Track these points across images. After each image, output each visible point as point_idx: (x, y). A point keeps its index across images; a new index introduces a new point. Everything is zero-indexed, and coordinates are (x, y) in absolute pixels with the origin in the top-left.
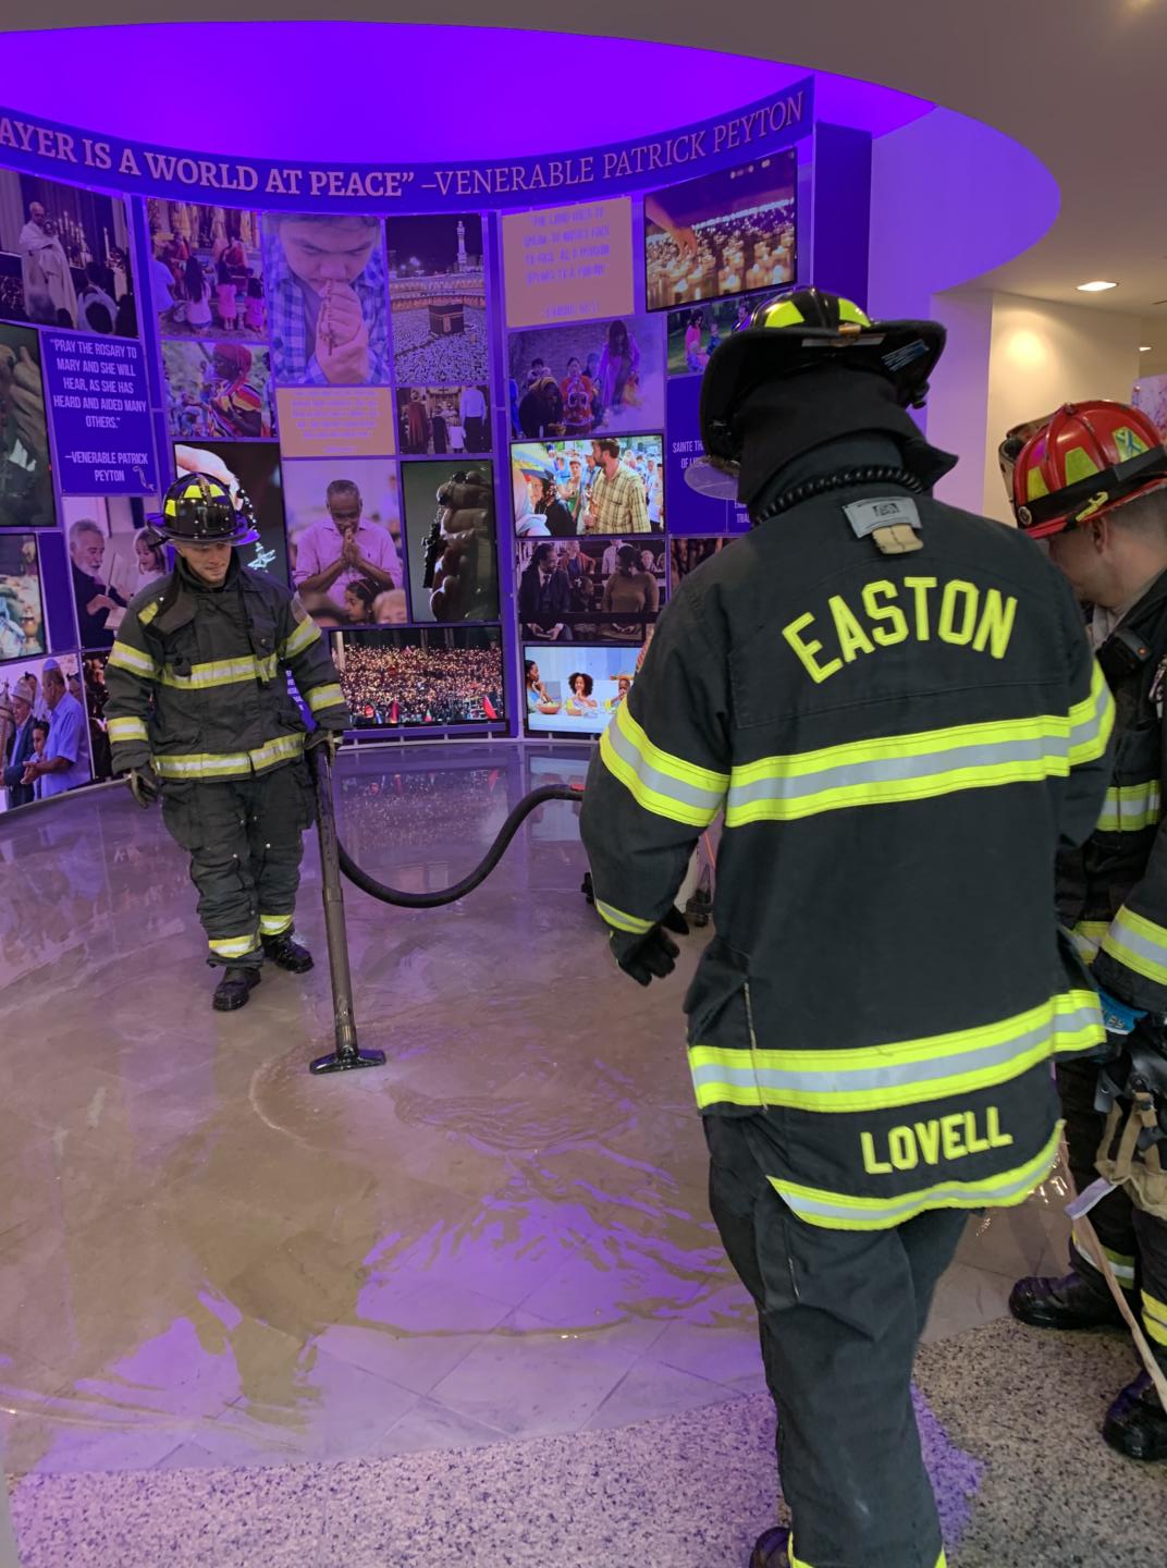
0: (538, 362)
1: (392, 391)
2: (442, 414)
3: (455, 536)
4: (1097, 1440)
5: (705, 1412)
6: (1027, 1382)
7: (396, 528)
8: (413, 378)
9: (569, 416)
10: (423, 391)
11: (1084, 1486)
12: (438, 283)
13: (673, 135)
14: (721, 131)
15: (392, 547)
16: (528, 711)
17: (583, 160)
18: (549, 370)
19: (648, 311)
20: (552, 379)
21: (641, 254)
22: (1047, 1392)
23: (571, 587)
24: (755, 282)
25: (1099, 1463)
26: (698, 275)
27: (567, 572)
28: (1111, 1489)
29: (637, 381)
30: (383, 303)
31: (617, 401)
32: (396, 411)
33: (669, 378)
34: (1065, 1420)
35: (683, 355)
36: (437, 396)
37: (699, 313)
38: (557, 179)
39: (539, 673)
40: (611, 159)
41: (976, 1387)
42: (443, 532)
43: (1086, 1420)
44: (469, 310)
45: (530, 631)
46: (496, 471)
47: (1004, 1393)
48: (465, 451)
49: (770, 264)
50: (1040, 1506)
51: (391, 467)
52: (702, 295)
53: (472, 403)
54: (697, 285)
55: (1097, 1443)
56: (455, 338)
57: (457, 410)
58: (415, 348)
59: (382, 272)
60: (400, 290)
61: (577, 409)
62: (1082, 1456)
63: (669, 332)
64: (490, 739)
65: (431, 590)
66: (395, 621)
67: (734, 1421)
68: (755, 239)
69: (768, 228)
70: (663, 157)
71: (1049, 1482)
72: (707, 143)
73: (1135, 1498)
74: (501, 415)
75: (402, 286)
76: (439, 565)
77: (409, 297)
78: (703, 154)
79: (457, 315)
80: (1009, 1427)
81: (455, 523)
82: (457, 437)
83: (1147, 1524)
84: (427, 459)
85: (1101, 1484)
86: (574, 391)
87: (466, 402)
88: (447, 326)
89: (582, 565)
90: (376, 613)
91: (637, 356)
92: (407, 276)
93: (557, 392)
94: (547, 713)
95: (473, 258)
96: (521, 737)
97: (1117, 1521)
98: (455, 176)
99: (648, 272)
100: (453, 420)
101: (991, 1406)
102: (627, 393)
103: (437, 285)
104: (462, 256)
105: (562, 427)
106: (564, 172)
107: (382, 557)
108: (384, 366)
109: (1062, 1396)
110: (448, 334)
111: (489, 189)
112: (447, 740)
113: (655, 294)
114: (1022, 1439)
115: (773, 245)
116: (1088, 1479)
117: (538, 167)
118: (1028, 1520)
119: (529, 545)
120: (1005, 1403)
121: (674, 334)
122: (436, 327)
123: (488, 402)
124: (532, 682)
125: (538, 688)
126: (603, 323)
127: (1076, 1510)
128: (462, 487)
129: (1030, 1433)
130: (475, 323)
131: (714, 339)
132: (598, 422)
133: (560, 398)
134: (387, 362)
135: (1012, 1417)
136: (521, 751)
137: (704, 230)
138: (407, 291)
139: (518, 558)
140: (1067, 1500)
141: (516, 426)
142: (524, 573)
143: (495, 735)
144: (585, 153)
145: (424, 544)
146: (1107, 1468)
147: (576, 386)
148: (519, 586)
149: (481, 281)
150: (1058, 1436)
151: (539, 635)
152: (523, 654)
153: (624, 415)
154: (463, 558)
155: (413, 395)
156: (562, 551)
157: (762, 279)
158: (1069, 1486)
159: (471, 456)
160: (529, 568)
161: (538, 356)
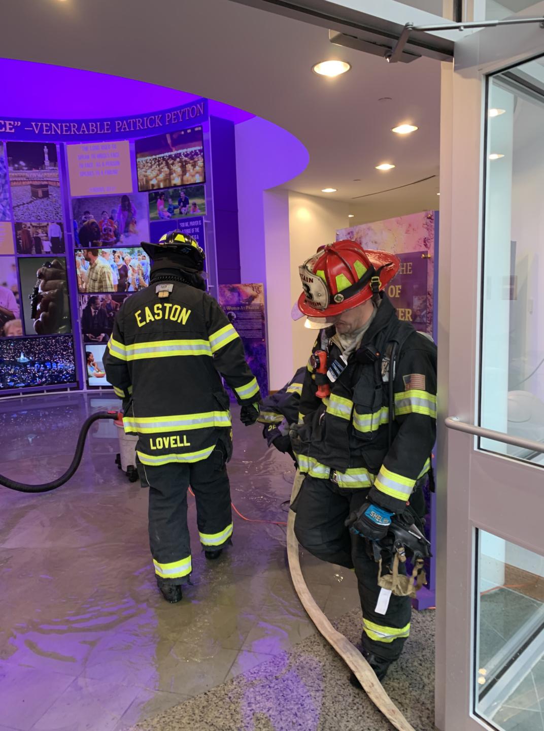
0: (87, 212)
1: (12, 224)
2: (39, 235)
3: (47, 293)
4: (347, 684)
5: (174, 709)
6: (319, 664)
7: (16, 289)
8: (23, 218)
9: (104, 237)
10: (28, 224)
11: (343, 706)
12: (34, 174)
13: (148, 115)
14: (168, 115)
15: (14, 299)
16: (88, 376)
17: (105, 123)
18: (92, 216)
19: (139, 192)
20: (94, 220)
21: (135, 166)
22: (327, 667)
23: (108, 316)
24: (188, 181)
25: (348, 694)
26: (161, 176)
27: (105, 309)
28: (353, 705)
29: (135, 223)
30: (6, 182)
31: (127, 231)
32: (15, 233)
33: (151, 222)
34: (334, 678)
35: (157, 212)
36: (36, 227)
37: (163, 194)
38: (93, 130)
39: (94, 357)
40: (119, 124)
41: (298, 671)
42: (40, 291)
43: (343, 676)
44: (51, 187)
45: (88, 337)
46: (68, 263)
47: (309, 671)
48: (51, 253)
49: (193, 174)
50: (324, 719)
51: (13, 260)
52: (164, 186)
53: (54, 231)
54: (161, 181)
55: (348, 685)
56: (45, 200)
57: (47, 233)
58: (24, 204)
59: (5, 167)
60: (15, 176)
61: (108, 234)
62: (342, 693)
63: (149, 201)
64: (69, 391)
65: (34, 319)
66: (16, 335)
67: (188, 711)
68: (187, 162)
69: (192, 158)
70: (143, 124)
71: (328, 708)
72: (163, 120)
73: (363, 707)
74: (70, 236)
75: (16, 174)
76: (38, 307)
77: (19, 179)
78: (161, 125)
79: (45, 189)
80: (311, 686)
81: (47, 287)
82: (47, 246)
83: (368, 717)
84: (32, 256)
85: (350, 703)
86: (105, 226)
87: (51, 230)
88: (40, 194)
89: (113, 306)
90: (6, 331)
91: (135, 211)
92: (18, 170)
93: (97, 227)
94: (98, 377)
95: (53, 164)
96: (85, 390)
97: (356, 719)
98: (42, 126)
99: (139, 174)
100: (45, 238)
101: (304, 678)
102: (131, 228)
103: (34, 175)
104: (47, 162)
105: (100, 242)
106: (96, 127)
107: (8, 303)
108: (8, 212)
109: (334, 667)
110: (41, 198)
111: (59, 133)
112: (45, 393)
113: (142, 184)
114: (317, 691)
115: (194, 166)
116: (344, 702)
117: (83, 124)
118: (319, 727)
119: (86, 297)
120: (310, 676)
121: (152, 202)
122: (35, 194)
123: (62, 231)
124: (90, 362)
125: (94, 365)
126: (118, 196)
127: (339, 718)
128: (50, 270)
129: (320, 687)
130: (55, 193)
131: (170, 205)
132: (118, 240)
133: (99, 229)
134: (9, 210)
135: (312, 681)
136: (85, 397)
137: (163, 157)
138: (18, 177)
139: (80, 303)
140: (336, 714)
141: (78, 242)
142: (83, 310)
143: (71, 389)
144: (106, 120)
145: (30, 298)
146: (352, 696)
147: (106, 224)
148: (81, 315)
149: (57, 174)
150: (332, 686)
151: (92, 339)
152: (85, 349)
153: (130, 237)
154: (51, 304)
155: (23, 226)
156: (103, 300)
157: (190, 180)
158: (336, 707)
159: (55, 255)
160: (86, 307)
161: (87, 209)
